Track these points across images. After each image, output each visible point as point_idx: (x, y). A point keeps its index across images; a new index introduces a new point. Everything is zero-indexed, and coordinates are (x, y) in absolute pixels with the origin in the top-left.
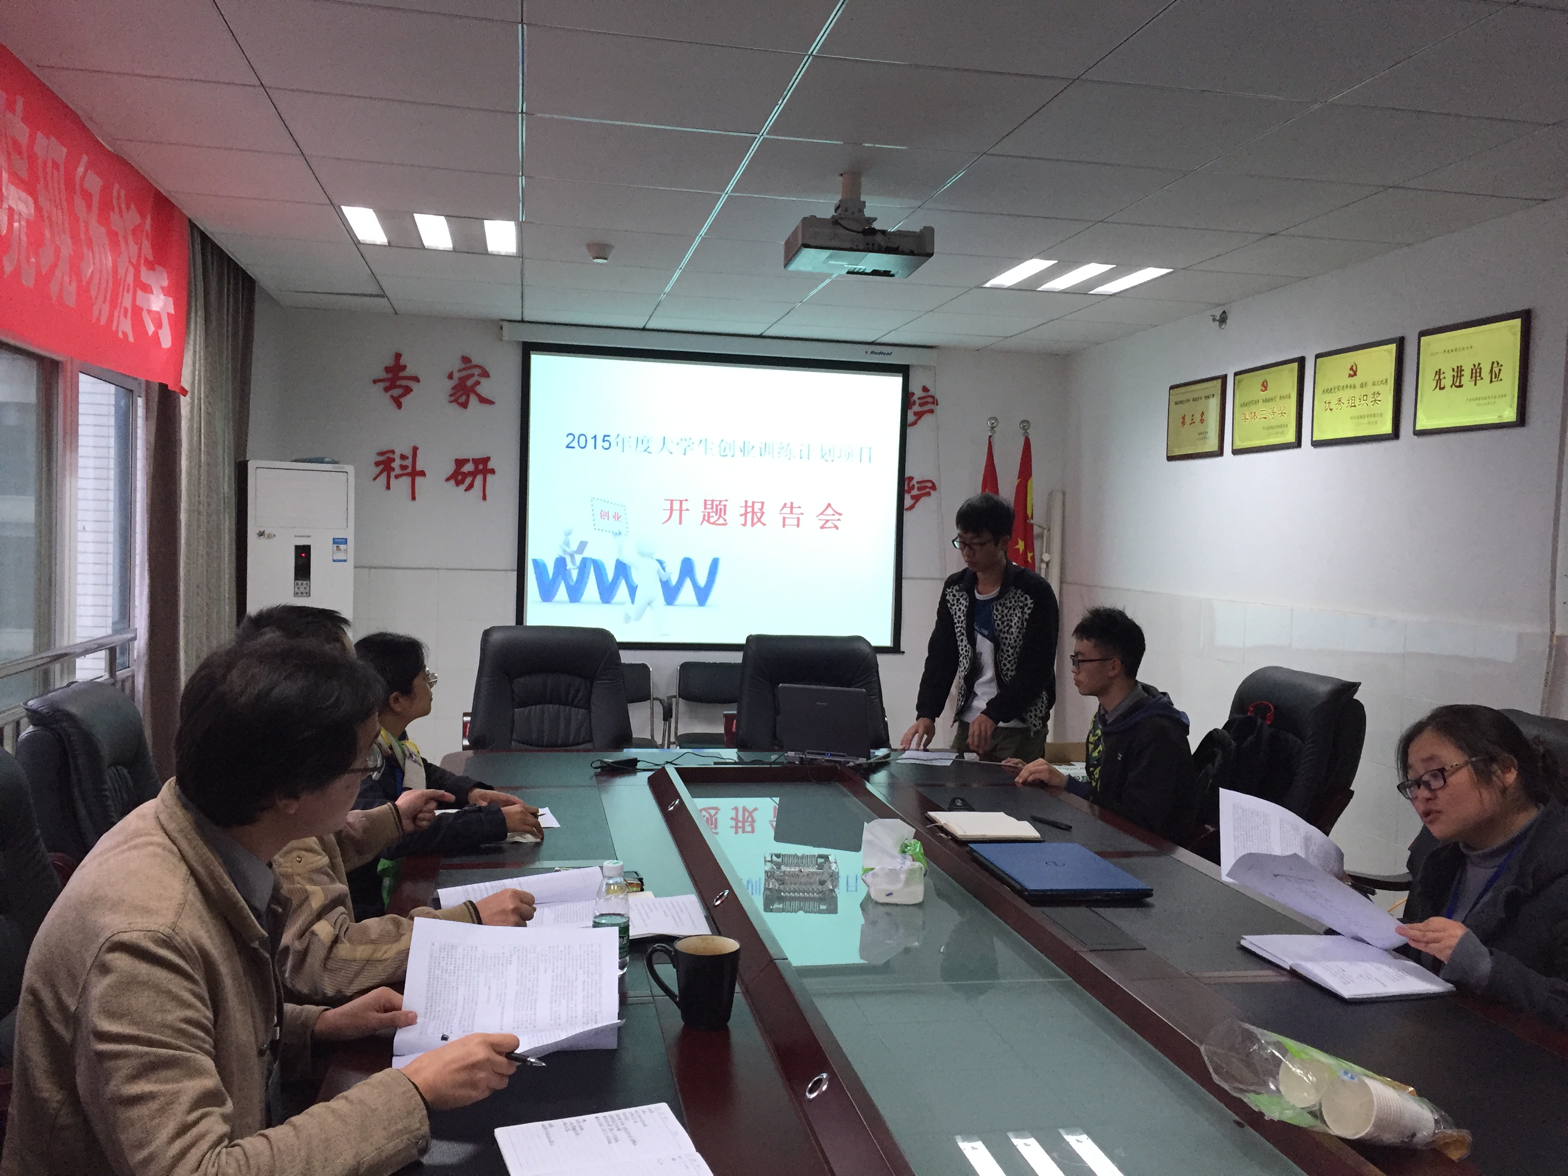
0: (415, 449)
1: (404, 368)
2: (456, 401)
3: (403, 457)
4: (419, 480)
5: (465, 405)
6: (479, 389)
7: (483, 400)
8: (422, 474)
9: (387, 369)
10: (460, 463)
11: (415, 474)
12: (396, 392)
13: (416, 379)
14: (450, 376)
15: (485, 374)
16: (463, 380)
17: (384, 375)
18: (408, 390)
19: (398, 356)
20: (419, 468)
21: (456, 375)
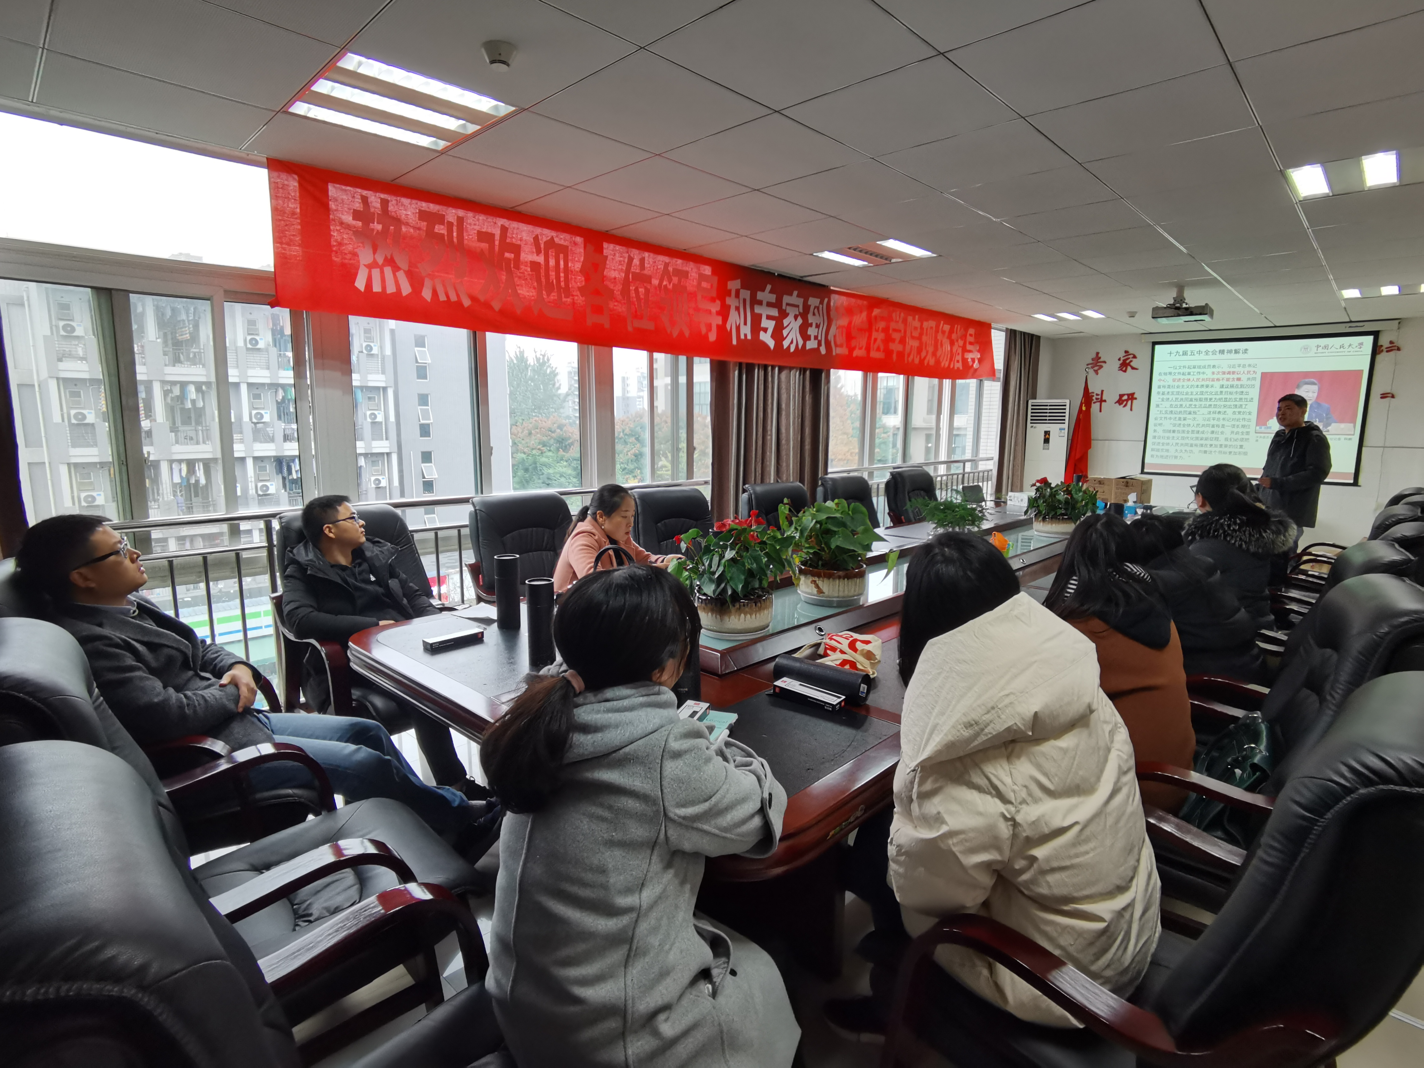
0: (1102, 391)
1: (1100, 358)
2: (1121, 370)
3: (1097, 395)
4: (1103, 403)
5: (1125, 371)
6: (1132, 364)
7: (1133, 368)
8: (1105, 401)
9: (1093, 359)
10: (1121, 396)
11: (1102, 401)
12: (1096, 368)
13: (1105, 362)
14: (1119, 359)
15: (1135, 357)
16: (1124, 361)
17: (1091, 362)
18: (1101, 367)
19: (1098, 353)
20: (1104, 398)
21: (1122, 359)
